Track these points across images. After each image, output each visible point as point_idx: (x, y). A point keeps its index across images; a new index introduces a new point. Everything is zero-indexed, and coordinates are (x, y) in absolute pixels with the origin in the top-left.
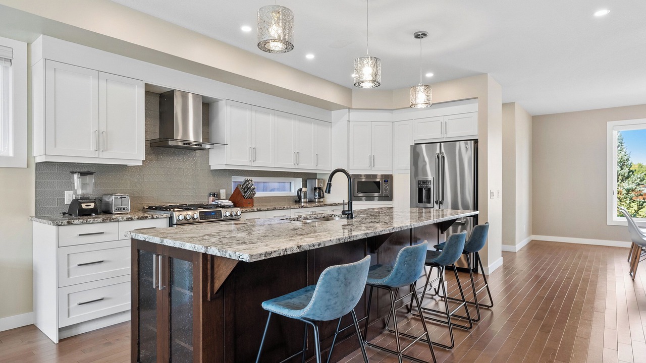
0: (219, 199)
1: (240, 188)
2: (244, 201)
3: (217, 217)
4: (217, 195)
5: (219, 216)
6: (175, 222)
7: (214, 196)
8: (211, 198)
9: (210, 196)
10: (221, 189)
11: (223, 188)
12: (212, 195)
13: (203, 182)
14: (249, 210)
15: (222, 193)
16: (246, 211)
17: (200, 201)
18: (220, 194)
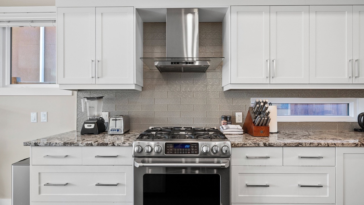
1: (251, 112)
2: (254, 128)
3: (191, 151)
5: (194, 151)
7: (227, 120)
8: (223, 122)
10: (237, 112)
11: (240, 111)
12: (224, 118)
13: (215, 104)
14: (250, 145)
15: (238, 116)
16: (244, 146)
17: (212, 124)
18: (235, 117)
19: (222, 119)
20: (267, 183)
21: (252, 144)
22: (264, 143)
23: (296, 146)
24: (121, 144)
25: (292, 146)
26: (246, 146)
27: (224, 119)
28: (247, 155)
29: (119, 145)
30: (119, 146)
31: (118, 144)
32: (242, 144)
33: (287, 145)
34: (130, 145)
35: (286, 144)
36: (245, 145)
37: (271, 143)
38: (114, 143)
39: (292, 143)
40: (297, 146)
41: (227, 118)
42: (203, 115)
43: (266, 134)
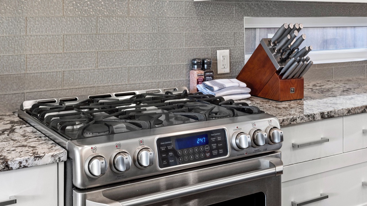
0: (215, 75)
1: (267, 49)
2: (280, 83)
3: (211, 151)
4: (209, 64)
5: (218, 148)
6: (78, 182)
7: (203, 69)
8: (196, 74)
9: (192, 68)
10: (219, 49)
11: (225, 46)
12: (197, 64)
13: (176, 32)
14: (302, 119)
15: (222, 58)
16: (292, 123)
17: (170, 81)
18: (216, 60)
19: (193, 67)
20: (321, 192)
21: (305, 117)
22: (321, 114)
23: (362, 112)
24: (30, 162)
25: (358, 113)
26: (295, 122)
27: (198, 68)
28: (293, 141)
29: (24, 163)
30: (25, 167)
31: (20, 163)
32: (289, 120)
33: (352, 111)
34: (57, 158)
35: (350, 110)
36: (294, 120)
37: (331, 112)
38: (9, 163)
39: (358, 108)
40: (364, 112)
41: (203, 64)
42: (151, 59)
43: (299, 95)
